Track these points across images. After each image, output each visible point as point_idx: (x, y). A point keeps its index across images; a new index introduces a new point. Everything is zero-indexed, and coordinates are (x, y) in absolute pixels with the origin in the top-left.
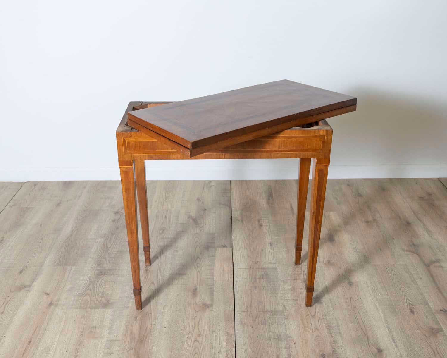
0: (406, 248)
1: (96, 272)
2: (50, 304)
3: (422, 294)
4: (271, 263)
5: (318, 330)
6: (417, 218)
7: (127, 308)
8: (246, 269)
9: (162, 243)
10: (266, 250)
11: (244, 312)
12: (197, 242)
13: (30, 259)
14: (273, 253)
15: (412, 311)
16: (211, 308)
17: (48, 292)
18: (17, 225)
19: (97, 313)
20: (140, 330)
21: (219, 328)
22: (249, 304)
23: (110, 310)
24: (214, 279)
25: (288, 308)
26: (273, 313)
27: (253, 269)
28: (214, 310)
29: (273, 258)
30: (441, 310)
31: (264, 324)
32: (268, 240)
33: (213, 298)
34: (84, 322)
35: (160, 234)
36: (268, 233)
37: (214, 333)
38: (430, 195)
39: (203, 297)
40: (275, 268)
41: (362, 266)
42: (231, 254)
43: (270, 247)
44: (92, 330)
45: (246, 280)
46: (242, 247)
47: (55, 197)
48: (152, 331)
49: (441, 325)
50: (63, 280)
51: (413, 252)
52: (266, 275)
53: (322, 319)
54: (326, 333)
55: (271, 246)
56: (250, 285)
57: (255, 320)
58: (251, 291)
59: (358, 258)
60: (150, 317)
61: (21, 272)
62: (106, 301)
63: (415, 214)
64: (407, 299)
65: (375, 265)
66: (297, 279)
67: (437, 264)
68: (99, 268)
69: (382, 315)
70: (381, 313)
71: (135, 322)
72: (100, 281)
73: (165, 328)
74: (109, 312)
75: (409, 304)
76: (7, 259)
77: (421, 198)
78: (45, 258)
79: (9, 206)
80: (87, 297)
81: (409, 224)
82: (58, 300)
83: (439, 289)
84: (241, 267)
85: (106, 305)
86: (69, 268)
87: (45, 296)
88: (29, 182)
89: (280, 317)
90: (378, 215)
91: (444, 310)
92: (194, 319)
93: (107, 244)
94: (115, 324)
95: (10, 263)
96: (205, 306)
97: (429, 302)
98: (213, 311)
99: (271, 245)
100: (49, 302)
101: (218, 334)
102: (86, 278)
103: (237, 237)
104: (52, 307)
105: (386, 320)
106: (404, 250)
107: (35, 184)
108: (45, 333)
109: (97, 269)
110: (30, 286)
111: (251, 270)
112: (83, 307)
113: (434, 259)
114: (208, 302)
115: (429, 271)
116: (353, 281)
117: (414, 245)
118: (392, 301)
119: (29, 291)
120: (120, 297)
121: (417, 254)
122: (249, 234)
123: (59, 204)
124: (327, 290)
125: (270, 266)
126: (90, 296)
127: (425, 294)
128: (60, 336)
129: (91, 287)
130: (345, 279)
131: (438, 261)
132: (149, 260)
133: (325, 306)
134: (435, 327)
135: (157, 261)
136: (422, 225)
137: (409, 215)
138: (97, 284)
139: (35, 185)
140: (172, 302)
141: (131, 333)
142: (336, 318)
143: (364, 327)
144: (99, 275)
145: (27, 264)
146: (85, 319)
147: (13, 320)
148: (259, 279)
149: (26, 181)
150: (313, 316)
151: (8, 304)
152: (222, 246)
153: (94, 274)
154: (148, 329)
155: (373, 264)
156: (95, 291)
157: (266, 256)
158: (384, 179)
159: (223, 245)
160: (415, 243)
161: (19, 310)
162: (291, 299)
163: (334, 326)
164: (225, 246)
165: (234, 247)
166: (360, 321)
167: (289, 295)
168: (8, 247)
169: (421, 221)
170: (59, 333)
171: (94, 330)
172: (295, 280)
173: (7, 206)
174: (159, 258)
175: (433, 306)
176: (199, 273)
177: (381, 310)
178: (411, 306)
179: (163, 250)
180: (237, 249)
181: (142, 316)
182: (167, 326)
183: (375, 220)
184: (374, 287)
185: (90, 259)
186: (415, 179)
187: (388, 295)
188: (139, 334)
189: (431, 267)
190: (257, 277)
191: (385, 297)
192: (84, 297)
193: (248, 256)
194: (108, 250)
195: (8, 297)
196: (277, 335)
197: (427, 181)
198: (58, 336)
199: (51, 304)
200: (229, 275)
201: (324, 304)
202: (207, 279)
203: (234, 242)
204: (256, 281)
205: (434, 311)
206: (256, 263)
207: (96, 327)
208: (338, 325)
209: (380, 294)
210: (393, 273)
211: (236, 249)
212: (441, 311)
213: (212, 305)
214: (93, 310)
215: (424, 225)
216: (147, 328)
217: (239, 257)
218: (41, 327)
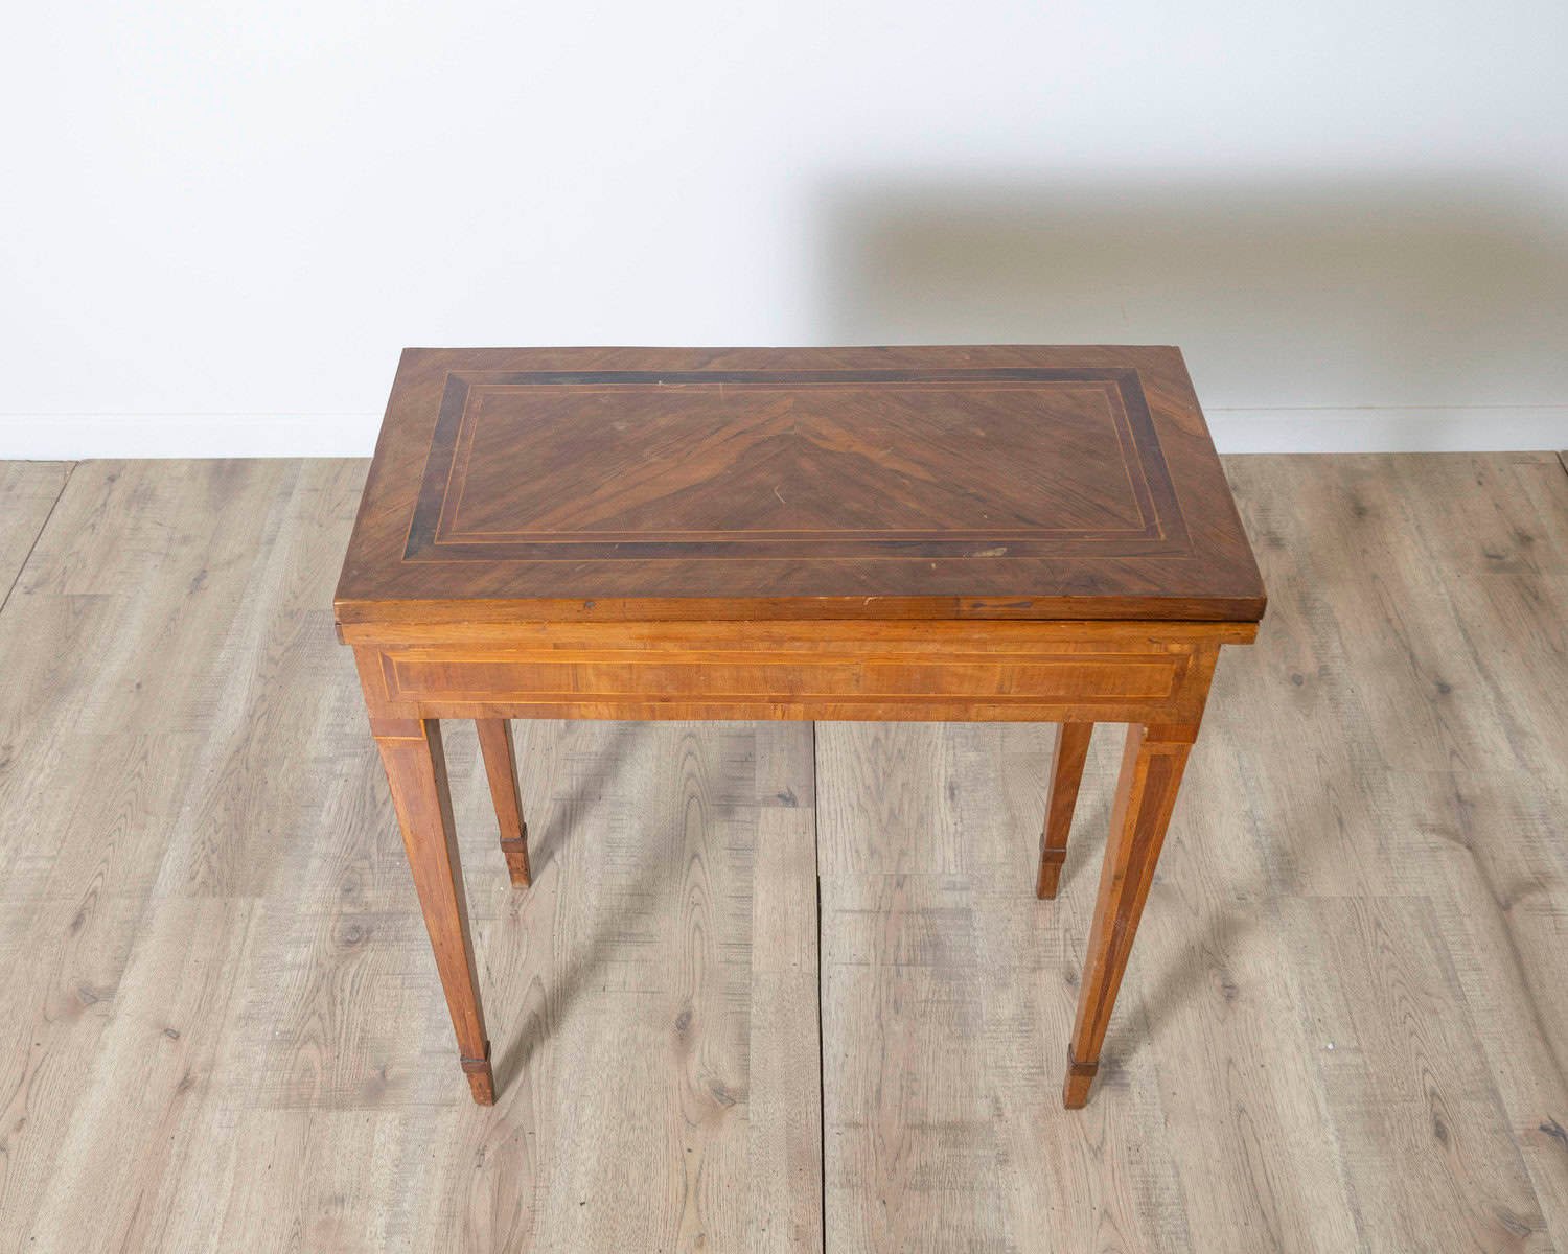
0: (1431, 817)
1: (338, 925)
2: (182, 1083)
3: (1478, 1047)
4: (952, 887)
5: (1110, 1217)
6: (1477, 661)
7: (451, 1104)
8: (862, 911)
9: (565, 786)
10: (936, 817)
11: (856, 1125)
12: (691, 775)
13: (105, 861)
14: (962, 834)
15: (1441, 1133)
16: (740, 1107)
17: (174, 1021)
18: (55, 685)
19: (347, 1129)
20: (496, 1212)
21: (768, 1206)
22: (874, 1089)
23: (390, 1117)
24: (749, 963)
25: (1008, 1114)
26: (957, 1132)
27: (888, 913)
28: (751, 1115)
29: (958, 863)
30: (1544, 1129)
31: (924, 1188)
32: (942, 772)
33: (746, 1057)
34: (301, 1173)
35: (561, 737)
36: (941, 731)
37: (753, 1227)
38: (1525, 540)
39: (712, 1053)
40: (967, 913)
41: (1271, 904)
42: (813, 838)
43: (949, 802)
44: (332, 1214)
45: (864, 969)
46: (850, 805)
47: (186, 540)
48: (539, 1218)
49: (1539, 1196)
50: (226, 968)
51: (1455, 837)
52: (936, 944)
53: (1127, 1165)
54: (1139, 1234)
55: (953, 796)
56: (877, 992)
57: (894, 1170)
58: (881, 1026)
59: (1258, 864)
60: (530, 1151)
61: (76, 925)
62: (375, 1074)
63: (1468, 640)
64: (1425, 1071)
65: (1319, 900)
66: (1041, 968)
67: (1537, 898)
68: (347, 909)
69: (1336, 1147)
70: (1332, 1138)
71: (478, 1174)
72: (353, 970)
73: (582, 1204)
74: (388, 1122)
75: (1433, 1094)
76: (28, 859)
77: (1494, 560)
78: (159, 856)
79: (21, 589)
80: (310, 1052)
81: (1445, 689)
82: (211, 1066)
83: (1538, 1020)
84: (847, 905)
85: (377, 1090)
86: (242, 904)
87: (165, 1044)
88: (89, 460)
89: (981, 1152)
90: (1335, 648)
91: (1554, 1128)
92: (683, 1160)
93: (373, 788)
94: (411, 1184)
95: (36, 874)
96: (723, 1099)
97: (1501, 1090)
98: (748, 1119)
99: (952, 791)
100: (179, 1076)
101: (765, 1235)
102: (305, 954)
103: (832, 750)
104: (192, 1097)
105: (1348, 1174)
106: (1421, 826)
107: (112, 471)
108: (170, 1223)
109: (341, 914)
110: (110, 992)
111: (882, 917)
112: (298, 1100)
113: (1526, 872)
114: (732, 1081)
115: (1508, 930)
116: (1238, 979)
117: (1459, 797)
118: (1374, 1080)
119: (109, 1019)
120: (425, 1053)
121: (1469, 848)
122: (877, 739)
123: (198, 583)
124: (1146, 1023)
125: (948, 900)
126: (319, 1048)
127: (1490, 1048)
128: (220, 1238)
129: (323, 999)
130: (1211, 966)
131: (1541, 882)
132: (523, 870)
133: (1137, 1100)
134: (1520, 1208)
135: (551, 868)
136: (1491, 697)
137: (1446, 647)
138: (342, 990)
139: (112, 479)
140: (605, 1076)
141: (466, 1227)
142: (1174, 1162)
143: (1270, 1206)
144: (350, 943)
145: (98, 882)
146: (307, 1161)
147: (59, 1162)
148: (908, 965)
149: (79, 458)
150: (1097, 1151)
151: (37, 1082)
152: (779, 796)
153: (332, 937)
154: (524, 1207)
155: (1312, 894)
156: (338, 1024)
157: (933, 849)
158: (1364, 456)
159: (784, 790)
160: (1464, 792)
161: (77, 1114)
162: (1019, 1065)
163: (1168, 1200)
164: (788, 800)
165: (822, 802)
166: (1260, 1179)
167: (1014, 1047)
168: (29, 796)
169: (1487, 678)
170: (219, 1223)
171: (336, 1213)
172: (1034, 970)
173: (15, 588)
174: (558, 856)
175: (1516, 1107)
176: (697, 935)
177: (1331, 1127)
178: (1439, 1107)
179: (570, 814)
180: (833, 816)
181: (502, 1147)
182: (590, 1196)
183: (1324, 670)
184: (1313, 1010)
185: (315, 863)
186: (1474, 459)
187: (1358, 1050)
188: (494, 1231)
189: (1517, 911)
190: (903, 955)
191: (1349, 1058)
192: (299, 1049)
193: (873, 852)
194: (379, 815)
195: (38, 1044)
196: (970, 1242)
197: (1520, 469)
198: (214, 1240)
199: (185, 1085)
200: (805, 945)
201: (1135, 1089)
202: (728, 962)
203: (824, 776)
204: (898, 974)
205: (1519, 1132)
206: (900, 885)
207: (343, 1200)
208: (1182, 1197)
209: (1330, 1046)
210: (1380, 942)
211: (829, 813)
212: (1540, 1132)
213: (743, 1094)
214: (333, 1115)
215: (1500, 698)
216: (519, 1204)
217: (840, 854)
218: (157, 1194)
